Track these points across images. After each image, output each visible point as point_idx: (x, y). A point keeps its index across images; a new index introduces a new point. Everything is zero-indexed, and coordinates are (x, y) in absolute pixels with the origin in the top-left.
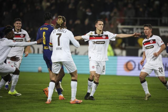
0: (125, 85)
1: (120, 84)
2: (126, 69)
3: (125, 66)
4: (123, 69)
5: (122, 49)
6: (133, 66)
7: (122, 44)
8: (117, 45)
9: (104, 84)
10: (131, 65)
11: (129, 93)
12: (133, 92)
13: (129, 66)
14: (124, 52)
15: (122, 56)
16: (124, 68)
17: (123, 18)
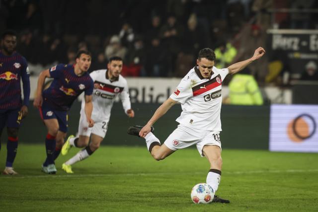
0: (291, 175)
1: (278, 171)
2: (293, 136)
3: (291, 129)
4: (285, 136)
5: (283, 86)
6: (311, 129)
7: (281, 74)
8: (268, 78)
9: (238, 173)
10: (306, 125)
11: (301, 194)
12: (310, 192)
13: (299, 129)
14: (288, 95)
15: (283, 103)
16: (288, 133)
17: (284, 10)
